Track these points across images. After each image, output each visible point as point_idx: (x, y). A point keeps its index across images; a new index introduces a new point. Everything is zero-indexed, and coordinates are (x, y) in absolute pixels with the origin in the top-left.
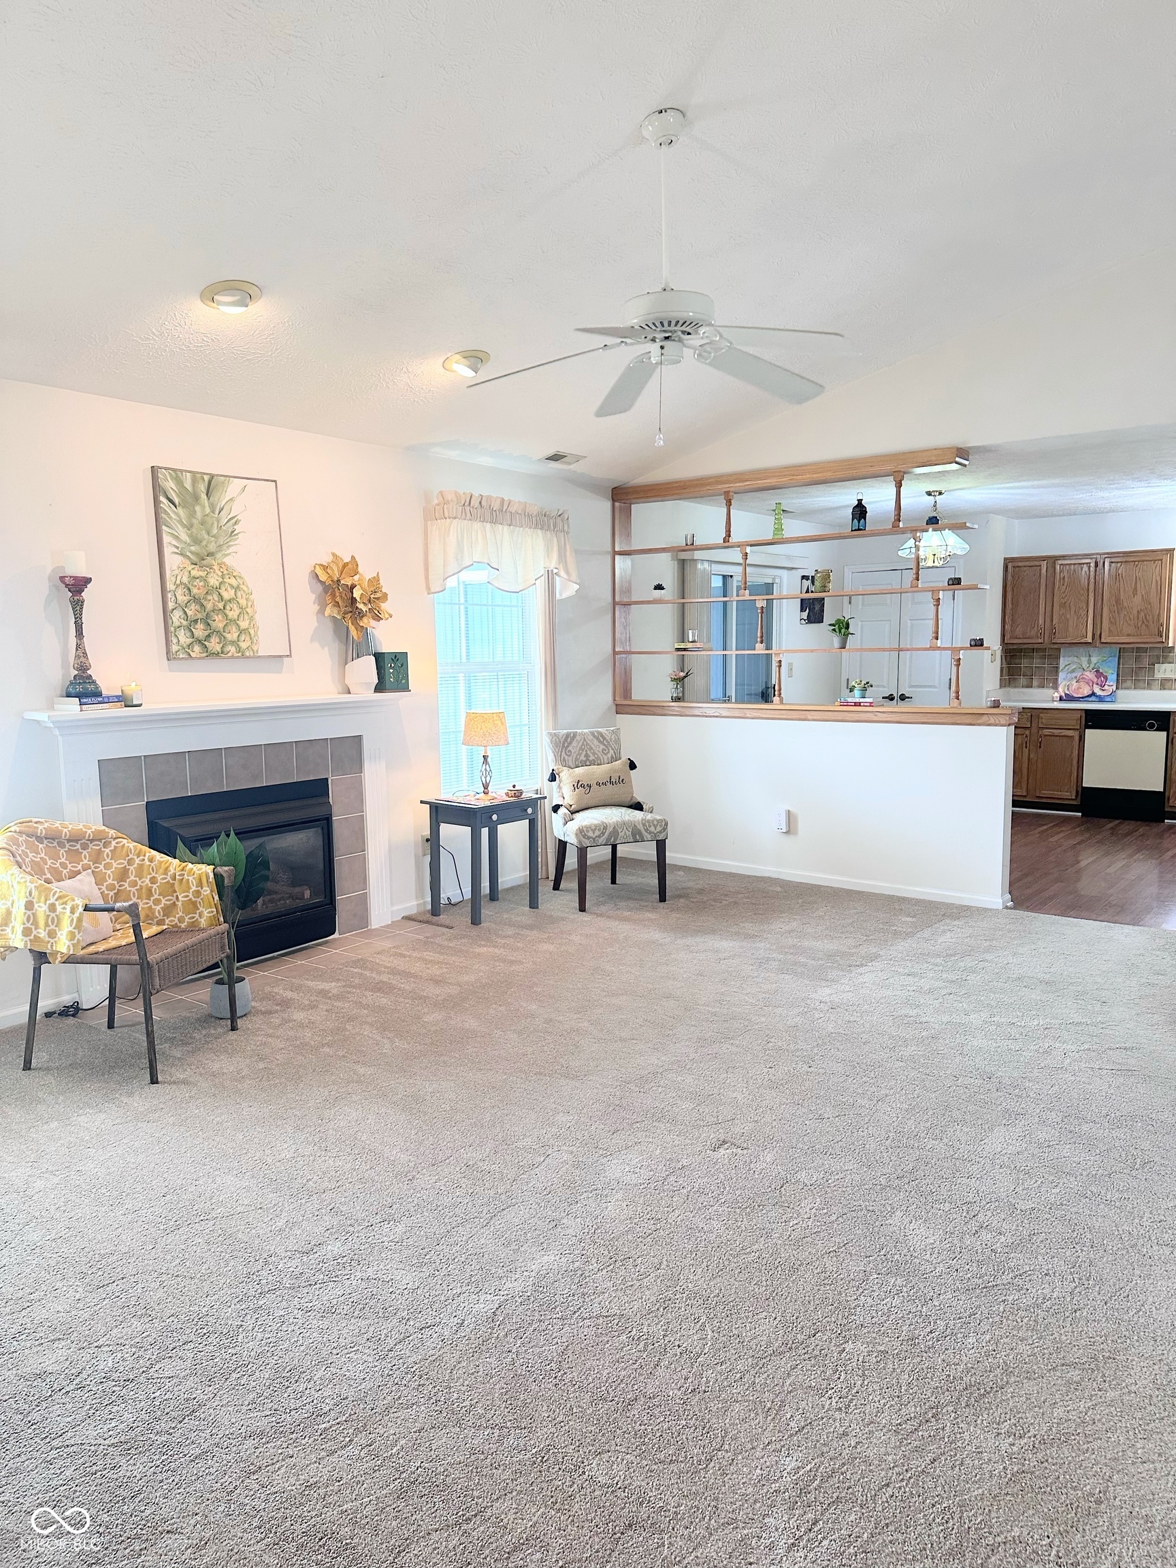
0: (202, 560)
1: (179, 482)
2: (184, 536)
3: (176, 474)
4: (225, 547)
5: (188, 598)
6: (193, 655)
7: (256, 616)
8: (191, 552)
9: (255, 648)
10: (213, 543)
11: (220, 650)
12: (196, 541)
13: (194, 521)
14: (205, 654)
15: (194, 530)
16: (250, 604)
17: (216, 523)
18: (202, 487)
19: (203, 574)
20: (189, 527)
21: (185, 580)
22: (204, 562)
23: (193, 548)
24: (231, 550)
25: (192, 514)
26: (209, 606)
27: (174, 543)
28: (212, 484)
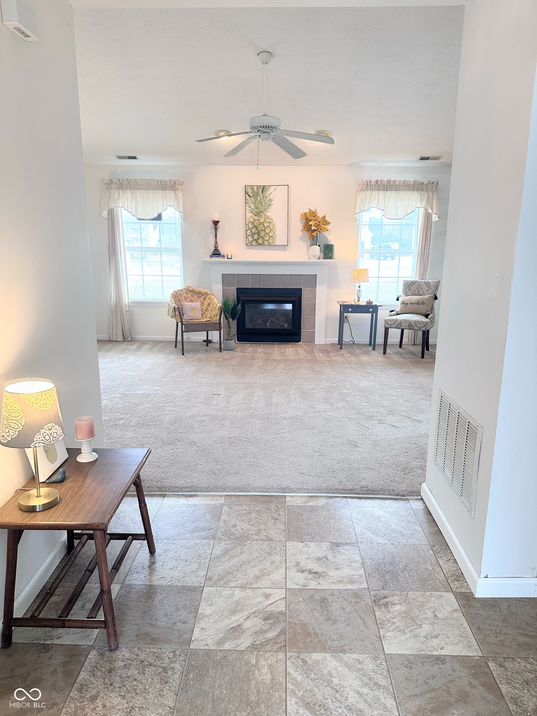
0: (258, 214)
1: (252, 189)
2: (253, 207)
3: (252, 187)
4: (267, 209)
5: (253, 226)
6: (253, 244)
7: (276, 232)
8: (255, 212)
9: (275, 242)
10: (263, 209)
11: (262, 243)
12: (257, 208)
13: (257, 202)
14: (257, 244)
15: (256, 204)
16: (274, 228)
17: (264, 202)
18: (260, 190)
19: (258, 218)
20: (255, 204)
21: (252, 220)
22: (259, 215)
23: (255, 210)
24: (269, 210)
25: (257, 199)
26: (259, 229)
27: (249, 209)
28: (264, 189)
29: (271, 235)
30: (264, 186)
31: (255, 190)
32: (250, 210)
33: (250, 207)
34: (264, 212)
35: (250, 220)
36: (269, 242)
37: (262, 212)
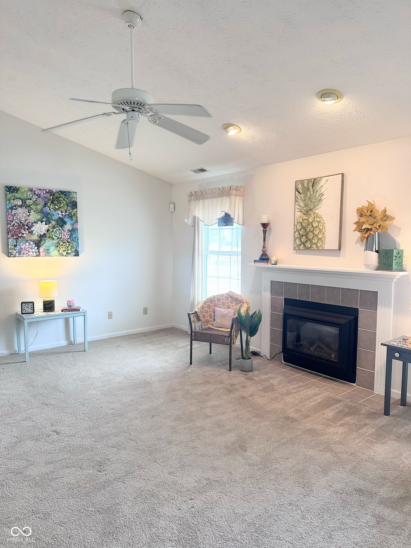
0: (307, 213)
1: (303, 184)
2: (302, 205)
3: (302, 182)
4: (316, 206)
5: (301, 227)
6: (301, 248)
7: (326, 233)
8: (304, 210)
9: (323, 246)
12: (306, 205)
13: (307, 198)
15: (306, 202)
16: (324, 228)
17: (314, 197)
18: (311, 184)
19: (307, 218)
20: (304, 201)
21: (301, 221)
23: (305, 208)
24: (319, 207)
26: (308, 230)
27: (299, 207)
28: (314, 182)
29: (320, 236)
30: (315, 179)
31: (306, 185)
32: (299, 209)
33: (299, 205)
34: (314, 210)
35: (299, 220)
36: (317, 246)
37: (311, 210)
